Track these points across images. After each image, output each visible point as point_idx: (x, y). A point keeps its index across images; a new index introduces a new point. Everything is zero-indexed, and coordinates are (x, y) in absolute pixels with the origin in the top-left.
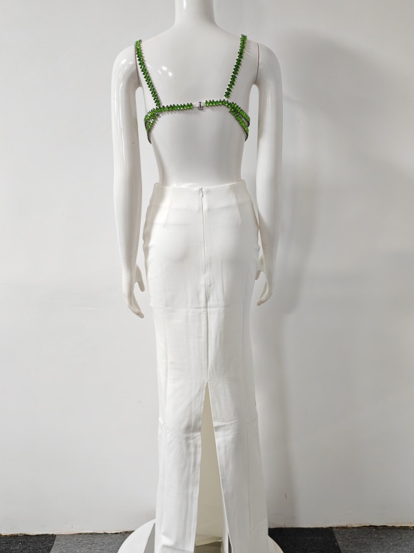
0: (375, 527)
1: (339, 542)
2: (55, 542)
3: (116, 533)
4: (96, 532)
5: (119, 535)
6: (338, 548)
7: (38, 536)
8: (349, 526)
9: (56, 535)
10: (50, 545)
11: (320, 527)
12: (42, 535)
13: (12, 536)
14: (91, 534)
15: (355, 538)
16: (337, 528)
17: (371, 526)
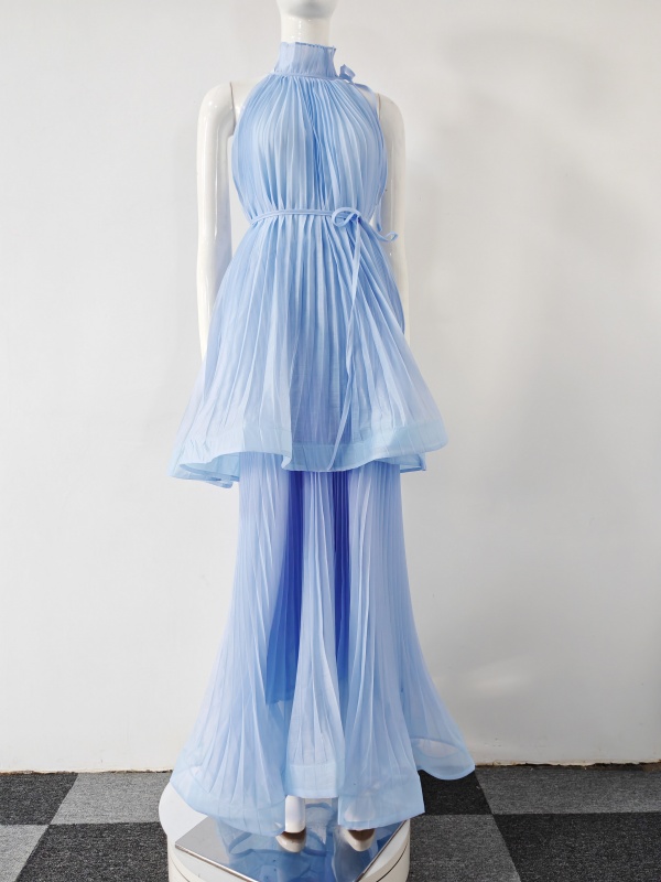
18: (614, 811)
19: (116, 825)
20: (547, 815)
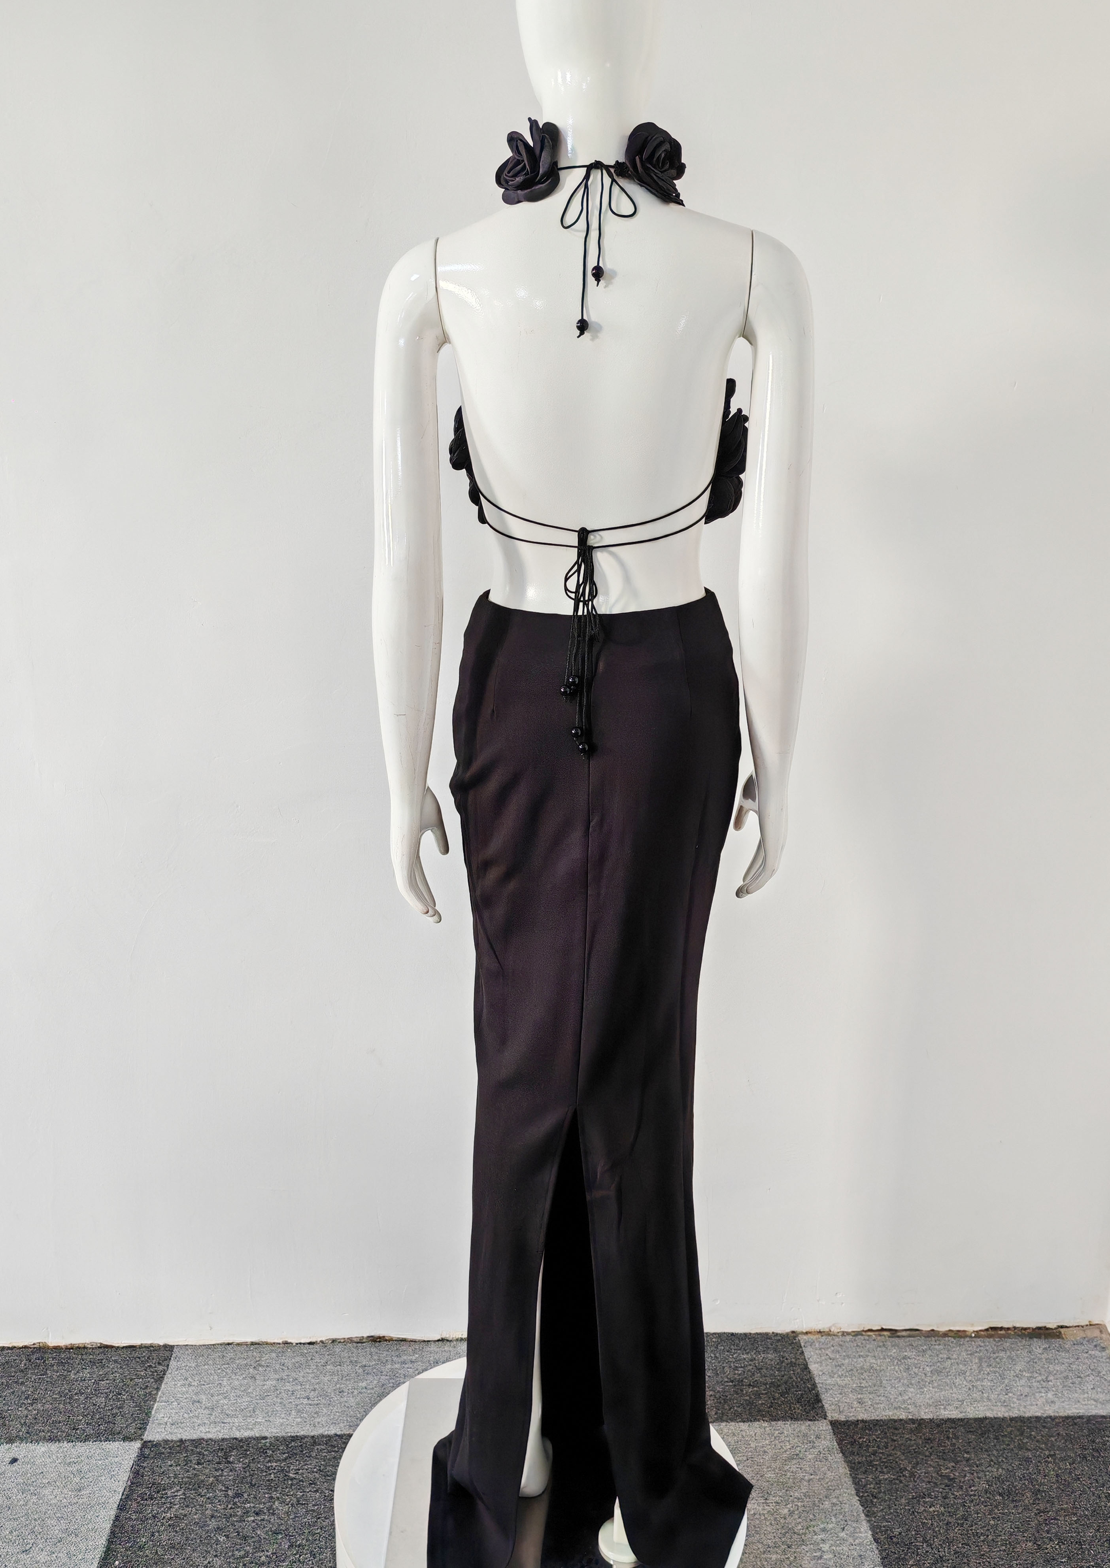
0: (893, 1332)
1: (813, 1367)
2: (173, 1363)
3: (310, 1343)
4: (264, 1339)
5: (316, 1346)
6: (811, 1379)
7: (132, 1347)
8: (834, 1330)
9: (169, 1349)
10: (161, 1368)
11: (770, 1330)
12: (141, 1347)
13: (70, 1348)
14: (253, 1344)
15: (848, 1357)
16: (807, 1333)
17: (883, 1330)
18: (1015, 1413)
19: (247, 1441)
20: (913, 1421)
